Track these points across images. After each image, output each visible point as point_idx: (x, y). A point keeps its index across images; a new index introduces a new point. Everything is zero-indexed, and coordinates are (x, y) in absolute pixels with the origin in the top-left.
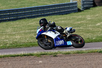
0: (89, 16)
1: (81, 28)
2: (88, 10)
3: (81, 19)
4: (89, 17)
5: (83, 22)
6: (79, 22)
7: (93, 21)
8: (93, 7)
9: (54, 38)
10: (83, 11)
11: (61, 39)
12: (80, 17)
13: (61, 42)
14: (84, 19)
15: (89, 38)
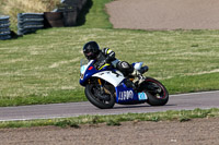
0: (34, 47)
1: (17, 73)
2: (32, 35)
3: (17, 55)
4: (34, 50)
5: (21, 59)
6: (13, 61)
7: (43, 60)
8: (42, 28)
9: (115, 86)
10: (21, 36)
11: (128, 88)
12: (16, 49)
13: (128, 94)
14: (23, 54)
15: (33, 95)
